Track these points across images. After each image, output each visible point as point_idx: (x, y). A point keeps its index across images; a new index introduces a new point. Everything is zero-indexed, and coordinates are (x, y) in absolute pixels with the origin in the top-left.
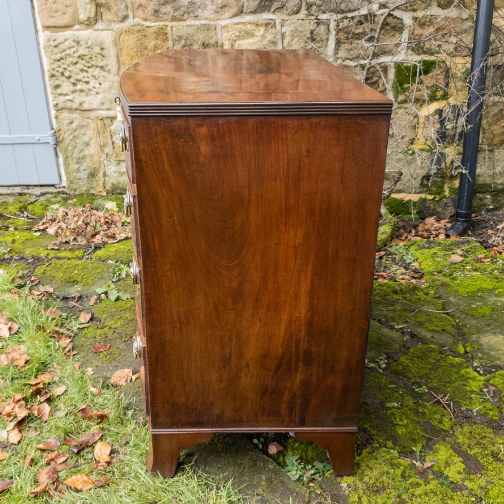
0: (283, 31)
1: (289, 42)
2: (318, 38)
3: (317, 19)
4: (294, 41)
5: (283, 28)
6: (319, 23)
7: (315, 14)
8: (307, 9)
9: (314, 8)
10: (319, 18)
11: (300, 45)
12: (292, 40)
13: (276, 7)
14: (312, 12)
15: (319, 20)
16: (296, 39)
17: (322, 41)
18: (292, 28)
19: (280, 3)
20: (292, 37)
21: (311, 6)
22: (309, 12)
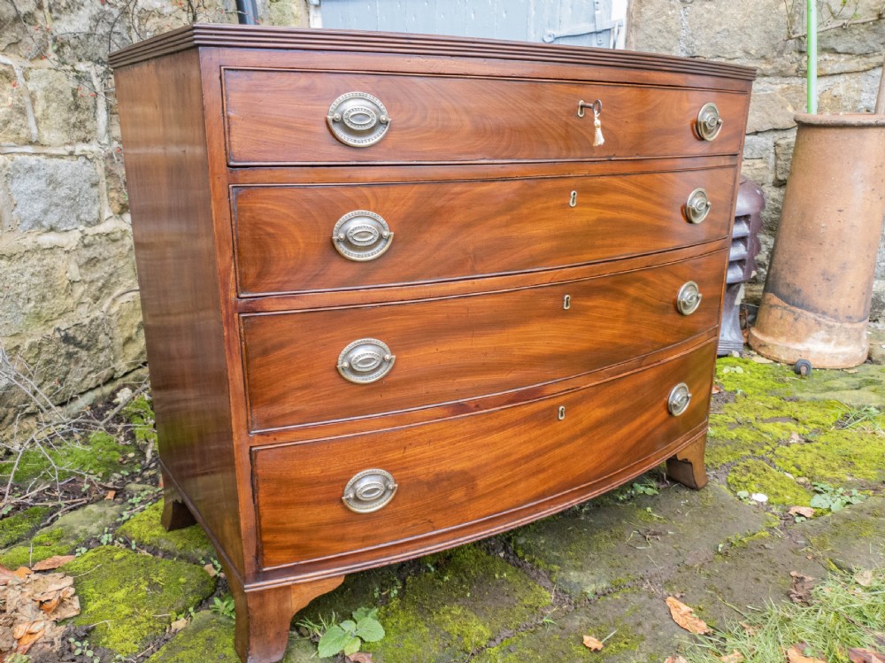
0: (31, 89)
1: (44, 111)
2: (83, 104)
3: (74, 70)
4: (51, 109)
5: (29, 84)
6: (80, 77)
7: (69, 61)
8: (57, 52)
9: (67, 50)
10: (77, 68)
11: (61, 115)
12: (48, 107)
13: (8, 42)
14: (66, 57)
15: (78, 72)
16: (54, 105)
17: (88, 109)
18: (44, 83)
19: (14, 34)
20: (47, 99)
21: (62, 45)
22: (61, 57)
